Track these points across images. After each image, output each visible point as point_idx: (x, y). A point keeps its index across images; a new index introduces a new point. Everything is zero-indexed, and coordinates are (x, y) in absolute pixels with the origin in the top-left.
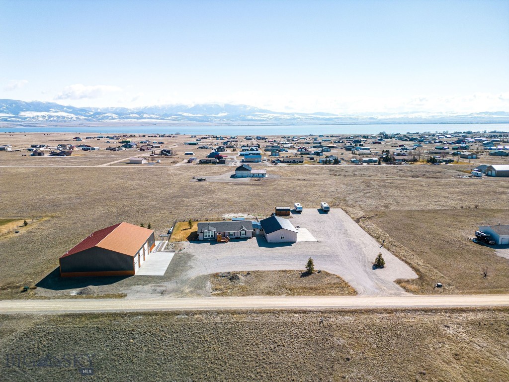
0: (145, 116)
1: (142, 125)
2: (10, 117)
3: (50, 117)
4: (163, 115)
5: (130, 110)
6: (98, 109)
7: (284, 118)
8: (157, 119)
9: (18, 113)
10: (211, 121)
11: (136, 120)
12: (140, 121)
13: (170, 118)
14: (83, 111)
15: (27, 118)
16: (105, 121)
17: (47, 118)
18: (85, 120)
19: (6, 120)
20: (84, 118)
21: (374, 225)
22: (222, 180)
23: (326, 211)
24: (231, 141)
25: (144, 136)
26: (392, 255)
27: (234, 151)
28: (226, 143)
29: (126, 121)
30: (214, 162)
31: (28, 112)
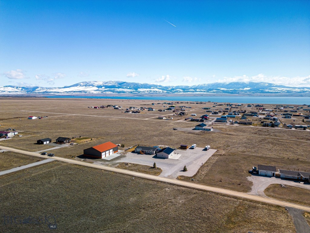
0: (198, 90)
1: (195, 95)
2: (134, 91)
3: (151, 91)
4: (208, 90)
5: (190, 87)
6: (174, 87)
7: (295, 92)
8: (204, 92)
9: (137, 89)
10: (238, 93)
11: (192, 93)
12: (195, 93)
13: (212, 91)
14: (166, 88)
15: (141, 92)
16: (176, 93)
17: (149, 92)
19: (132, 93)
20: (166, 91)
21: (217, 158)
22: (186, 130)
23: (206, 149)
24: (234, 108)
25: (188, 103)
26: (198, 169)
27: (223, 114)
28: (227, 109)
29: (187, 93)
30: (197, 121)
31: (141, 89)
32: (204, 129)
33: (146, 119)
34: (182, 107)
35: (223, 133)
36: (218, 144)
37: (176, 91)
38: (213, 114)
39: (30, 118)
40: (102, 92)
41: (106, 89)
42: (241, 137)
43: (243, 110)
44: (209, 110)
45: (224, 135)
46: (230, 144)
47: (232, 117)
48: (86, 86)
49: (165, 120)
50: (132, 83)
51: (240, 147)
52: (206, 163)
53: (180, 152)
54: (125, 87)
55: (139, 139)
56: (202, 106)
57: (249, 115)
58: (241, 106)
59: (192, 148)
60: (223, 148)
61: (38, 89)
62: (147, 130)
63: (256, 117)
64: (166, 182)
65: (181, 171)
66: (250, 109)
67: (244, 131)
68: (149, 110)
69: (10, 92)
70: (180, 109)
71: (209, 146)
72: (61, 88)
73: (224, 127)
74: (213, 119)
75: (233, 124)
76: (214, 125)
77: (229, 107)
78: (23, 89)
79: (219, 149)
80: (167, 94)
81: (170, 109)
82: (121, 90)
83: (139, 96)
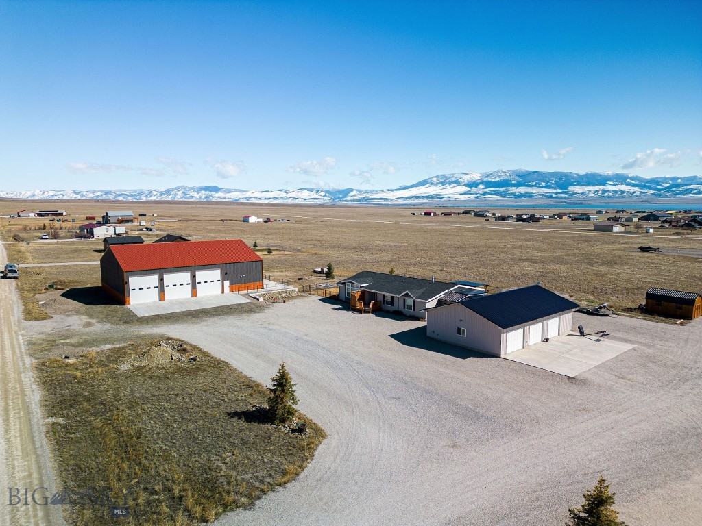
2: (556, 193)
3: (605, 191)
6: (678, 179)
9: (567, 188)
15: (576, 193)
16: (684, 196)
17: (600, 193)
18: (652, 196)
19: (551, 197)
20: (652, 192)
31: (578, 187)
33: (548, 230)
37: (687, 190)
39: (245, 219)
40: (478, 196)
41: (488, 190)
48: (442, 183)
49: (620, 233)
50: (555, 174)
53: (635, 330)
54: (534, 184)
61: (352, 194)
72: (392, 190)
78: (327, 194)
80: (657, 197)
81: (652, 218)
82: (523, 190)
83: (571, 203)
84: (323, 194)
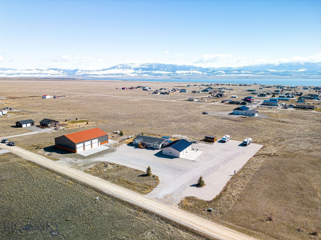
0: (242, 72)
2: (171, 74)
3: (189, 73)
4: (254, 72)
5: (234, 68)
6: (215, 68)
8: (250, 74)
9: (175, 72)
10: (290, 75)
11: (235, 75)
12: (238, 75)
13: (259, 73)
14: (207, 69)
15: (179, 74)
16: (217, 75)
17: (187, 74)
18: (206, 75)
19: (169, 75)
20: (206, 74)
21: (262, 161)
22: (220, 115)
23: (244, 144)
24: (286, 90)
25: (229, 85)
26: (226, 183)
27: (273, 97)
28: (278, 91)
29: (230, 75)
30: (238, 103)
31: (179, 71)
32: (244, 114)
33: (174, 101)
34: (222, 89)
35: (273, 120)
36: (265, 135)
37: (218, 73)
38: (259, 96)
39: (44, 97)
40: (139, 74)
41: (143, 72)
42: (301, 126)
43: (299, 92)
44: (254, 92)
45: (275, 123)
46: (284, 136)
47: (284, 100)
48: (123, 68)
49: (196, 102)
50: (170, 65)
51: (302, 142)
52: (243, 169)
53: (203, 147)
54: (162, 69)
55: (151, 125)
56: (246, 88)
57: (307, 98)
58: (295, 88)
59: (223, 141)
60: (272, 142)
61: (78, 72)
62: (168, 113)
63: (317, 100)
64: (153, 214)
65: (193, 186)
66: (307, 92)
67: (303, 117)
68: (181, 92)
69: (52, 74)
70: (219, 91)
71: (250, 139)
72: (99, 71)
73: (274, 112)
74: (258, 102)
75: (287, 108)
76: (260, 109)
77: (280, 90)
78: (65, 72)
79: (266, 144)
80: (208, 76)
81: (206, 91)
82: (158, 72)
83: (177, 78)
84: (62, 71)
